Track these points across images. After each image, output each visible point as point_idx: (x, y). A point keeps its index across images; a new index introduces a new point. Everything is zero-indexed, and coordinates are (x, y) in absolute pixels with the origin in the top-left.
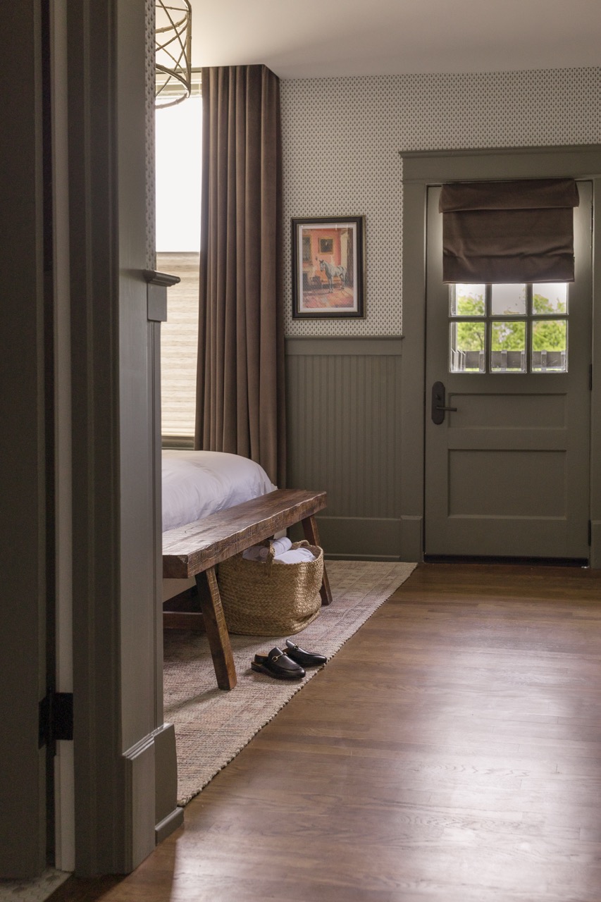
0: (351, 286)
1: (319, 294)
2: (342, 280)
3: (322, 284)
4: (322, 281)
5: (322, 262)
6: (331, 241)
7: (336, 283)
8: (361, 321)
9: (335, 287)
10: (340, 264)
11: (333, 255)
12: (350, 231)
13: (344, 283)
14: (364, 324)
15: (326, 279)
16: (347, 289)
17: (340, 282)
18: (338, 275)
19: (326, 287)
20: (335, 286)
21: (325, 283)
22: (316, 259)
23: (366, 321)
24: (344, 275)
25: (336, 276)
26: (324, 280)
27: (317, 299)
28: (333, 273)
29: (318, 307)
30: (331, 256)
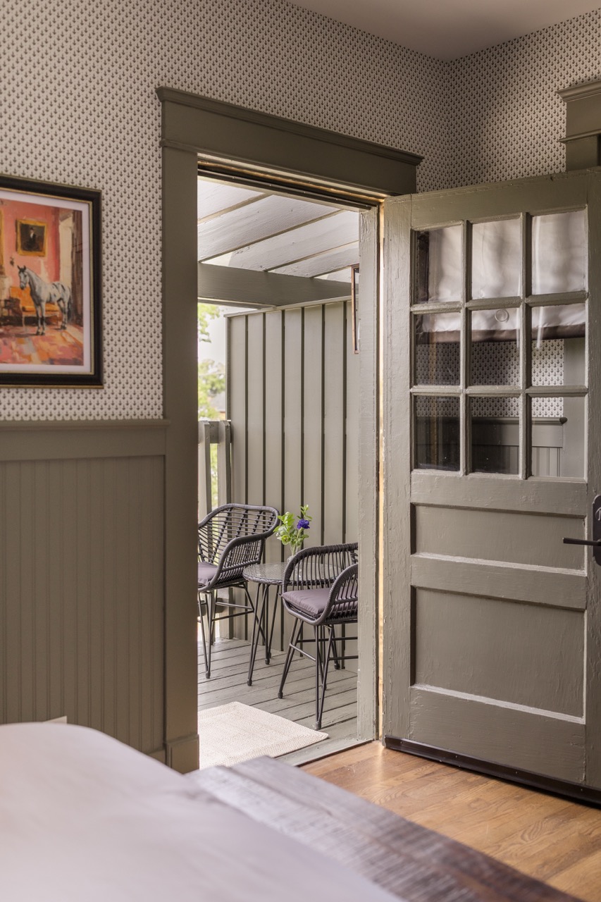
0: (78, 322)
1: (19, 336)
2: (62, 310)
3: (24, 315)
4: (24, 309)
5: (22, 270)
6: (42, 228)
7: (49, 315)
8: (94, 392)
9: (49, 324)
10: (57, 277)
11: (46, 258)
12: (77, 216)
13: (65, 316)
14: (98, 397)
15: (30, 306)
16: (71, 329)
17: (58, 314)
18: (55, 300)
19: (32, 321)
20: (48, 321)
21: (29, 315)
22: (12, 263)
23: (101, 392)
24: (66, 300)
25: (50, 302)
26: (28, 307)
27: (14, 344)
28: (44, 295)
29: (14, 361)
30: (42, 260)
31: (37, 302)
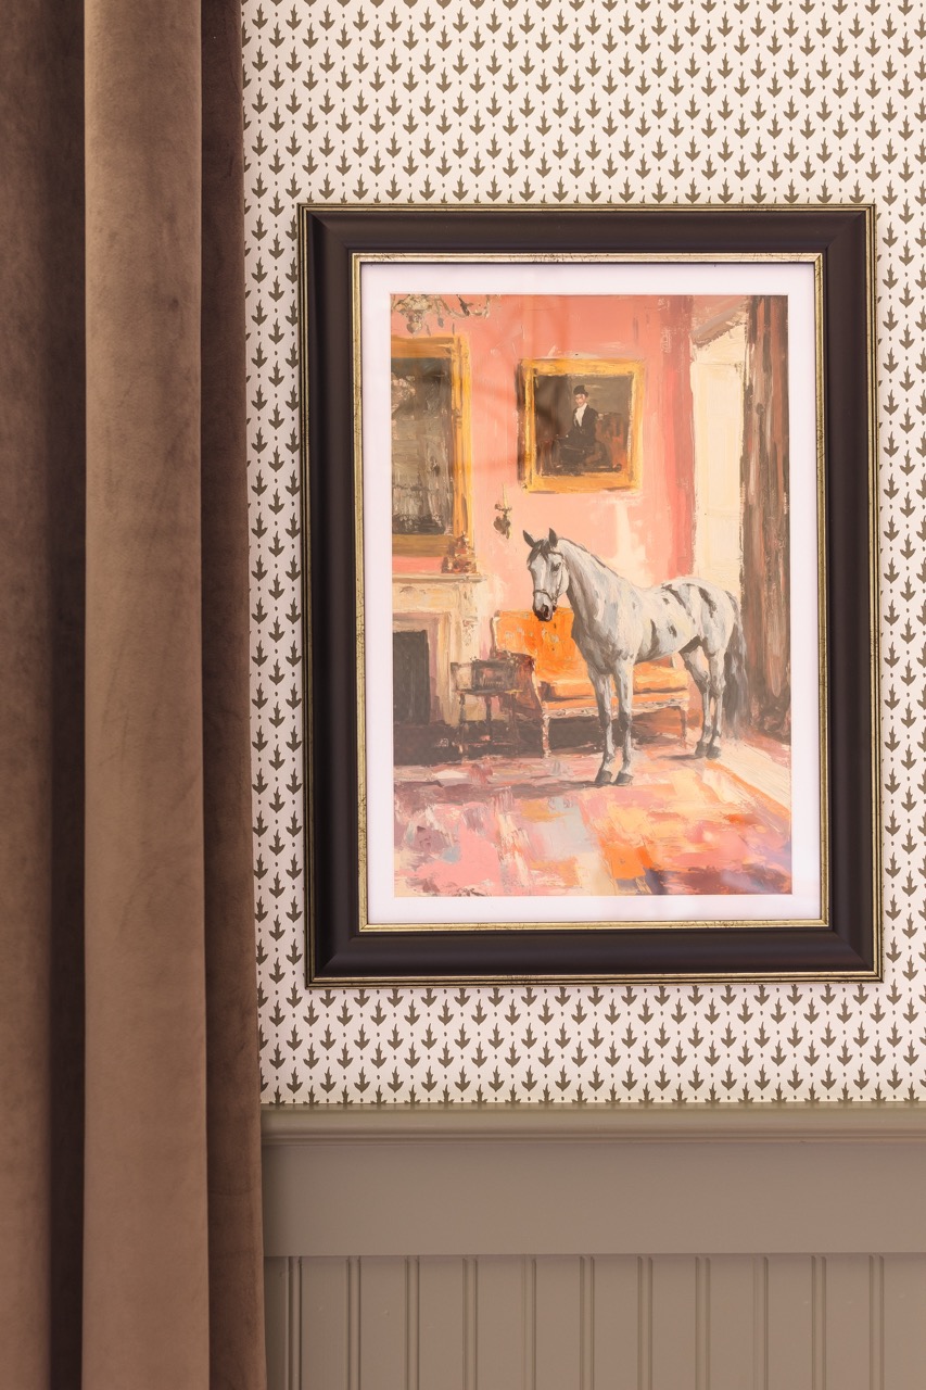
0: (772, 726)
1: (525, 791)
2: (703, 685)
3: (549, 711)
4: (548, 692)
5: (541, 548)
6: (623, 383)
7: (649, 705)
8: (845, 993)
9: (646, 739)
10: (683, 560)
11: (637, 495)
12: (768, 316)
13: (714, 708)
14: (861, 1014)
15: (573, 679)
16: (740, 755)
17: (685, 701)
18: (672, 646)
19: (578, 735)
20: (643, 730)
21: (570, 711)
22: (502, 525)
23: (877, 994)
24: (720, 644)
25: (652, 655)
26: (562, 683)
27: (506, 824)
28: (629, 635)
29: (509, 885)
30: (619, 504)
31: (604, 662)
